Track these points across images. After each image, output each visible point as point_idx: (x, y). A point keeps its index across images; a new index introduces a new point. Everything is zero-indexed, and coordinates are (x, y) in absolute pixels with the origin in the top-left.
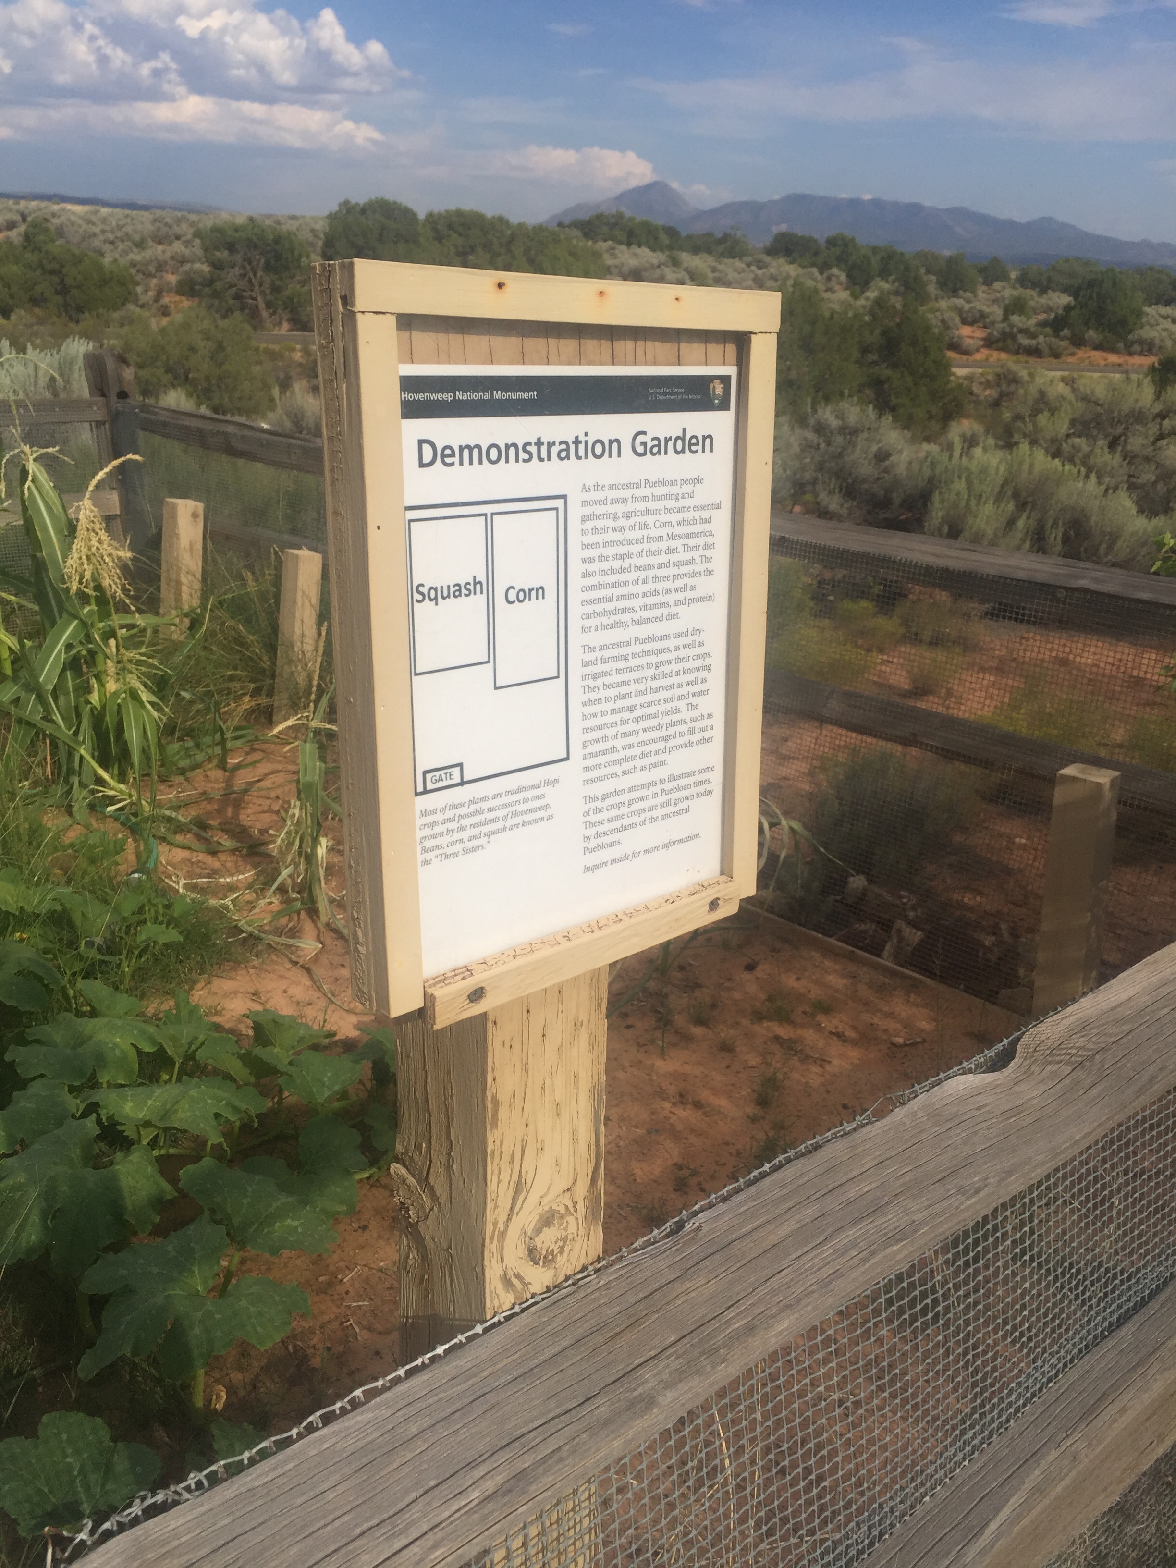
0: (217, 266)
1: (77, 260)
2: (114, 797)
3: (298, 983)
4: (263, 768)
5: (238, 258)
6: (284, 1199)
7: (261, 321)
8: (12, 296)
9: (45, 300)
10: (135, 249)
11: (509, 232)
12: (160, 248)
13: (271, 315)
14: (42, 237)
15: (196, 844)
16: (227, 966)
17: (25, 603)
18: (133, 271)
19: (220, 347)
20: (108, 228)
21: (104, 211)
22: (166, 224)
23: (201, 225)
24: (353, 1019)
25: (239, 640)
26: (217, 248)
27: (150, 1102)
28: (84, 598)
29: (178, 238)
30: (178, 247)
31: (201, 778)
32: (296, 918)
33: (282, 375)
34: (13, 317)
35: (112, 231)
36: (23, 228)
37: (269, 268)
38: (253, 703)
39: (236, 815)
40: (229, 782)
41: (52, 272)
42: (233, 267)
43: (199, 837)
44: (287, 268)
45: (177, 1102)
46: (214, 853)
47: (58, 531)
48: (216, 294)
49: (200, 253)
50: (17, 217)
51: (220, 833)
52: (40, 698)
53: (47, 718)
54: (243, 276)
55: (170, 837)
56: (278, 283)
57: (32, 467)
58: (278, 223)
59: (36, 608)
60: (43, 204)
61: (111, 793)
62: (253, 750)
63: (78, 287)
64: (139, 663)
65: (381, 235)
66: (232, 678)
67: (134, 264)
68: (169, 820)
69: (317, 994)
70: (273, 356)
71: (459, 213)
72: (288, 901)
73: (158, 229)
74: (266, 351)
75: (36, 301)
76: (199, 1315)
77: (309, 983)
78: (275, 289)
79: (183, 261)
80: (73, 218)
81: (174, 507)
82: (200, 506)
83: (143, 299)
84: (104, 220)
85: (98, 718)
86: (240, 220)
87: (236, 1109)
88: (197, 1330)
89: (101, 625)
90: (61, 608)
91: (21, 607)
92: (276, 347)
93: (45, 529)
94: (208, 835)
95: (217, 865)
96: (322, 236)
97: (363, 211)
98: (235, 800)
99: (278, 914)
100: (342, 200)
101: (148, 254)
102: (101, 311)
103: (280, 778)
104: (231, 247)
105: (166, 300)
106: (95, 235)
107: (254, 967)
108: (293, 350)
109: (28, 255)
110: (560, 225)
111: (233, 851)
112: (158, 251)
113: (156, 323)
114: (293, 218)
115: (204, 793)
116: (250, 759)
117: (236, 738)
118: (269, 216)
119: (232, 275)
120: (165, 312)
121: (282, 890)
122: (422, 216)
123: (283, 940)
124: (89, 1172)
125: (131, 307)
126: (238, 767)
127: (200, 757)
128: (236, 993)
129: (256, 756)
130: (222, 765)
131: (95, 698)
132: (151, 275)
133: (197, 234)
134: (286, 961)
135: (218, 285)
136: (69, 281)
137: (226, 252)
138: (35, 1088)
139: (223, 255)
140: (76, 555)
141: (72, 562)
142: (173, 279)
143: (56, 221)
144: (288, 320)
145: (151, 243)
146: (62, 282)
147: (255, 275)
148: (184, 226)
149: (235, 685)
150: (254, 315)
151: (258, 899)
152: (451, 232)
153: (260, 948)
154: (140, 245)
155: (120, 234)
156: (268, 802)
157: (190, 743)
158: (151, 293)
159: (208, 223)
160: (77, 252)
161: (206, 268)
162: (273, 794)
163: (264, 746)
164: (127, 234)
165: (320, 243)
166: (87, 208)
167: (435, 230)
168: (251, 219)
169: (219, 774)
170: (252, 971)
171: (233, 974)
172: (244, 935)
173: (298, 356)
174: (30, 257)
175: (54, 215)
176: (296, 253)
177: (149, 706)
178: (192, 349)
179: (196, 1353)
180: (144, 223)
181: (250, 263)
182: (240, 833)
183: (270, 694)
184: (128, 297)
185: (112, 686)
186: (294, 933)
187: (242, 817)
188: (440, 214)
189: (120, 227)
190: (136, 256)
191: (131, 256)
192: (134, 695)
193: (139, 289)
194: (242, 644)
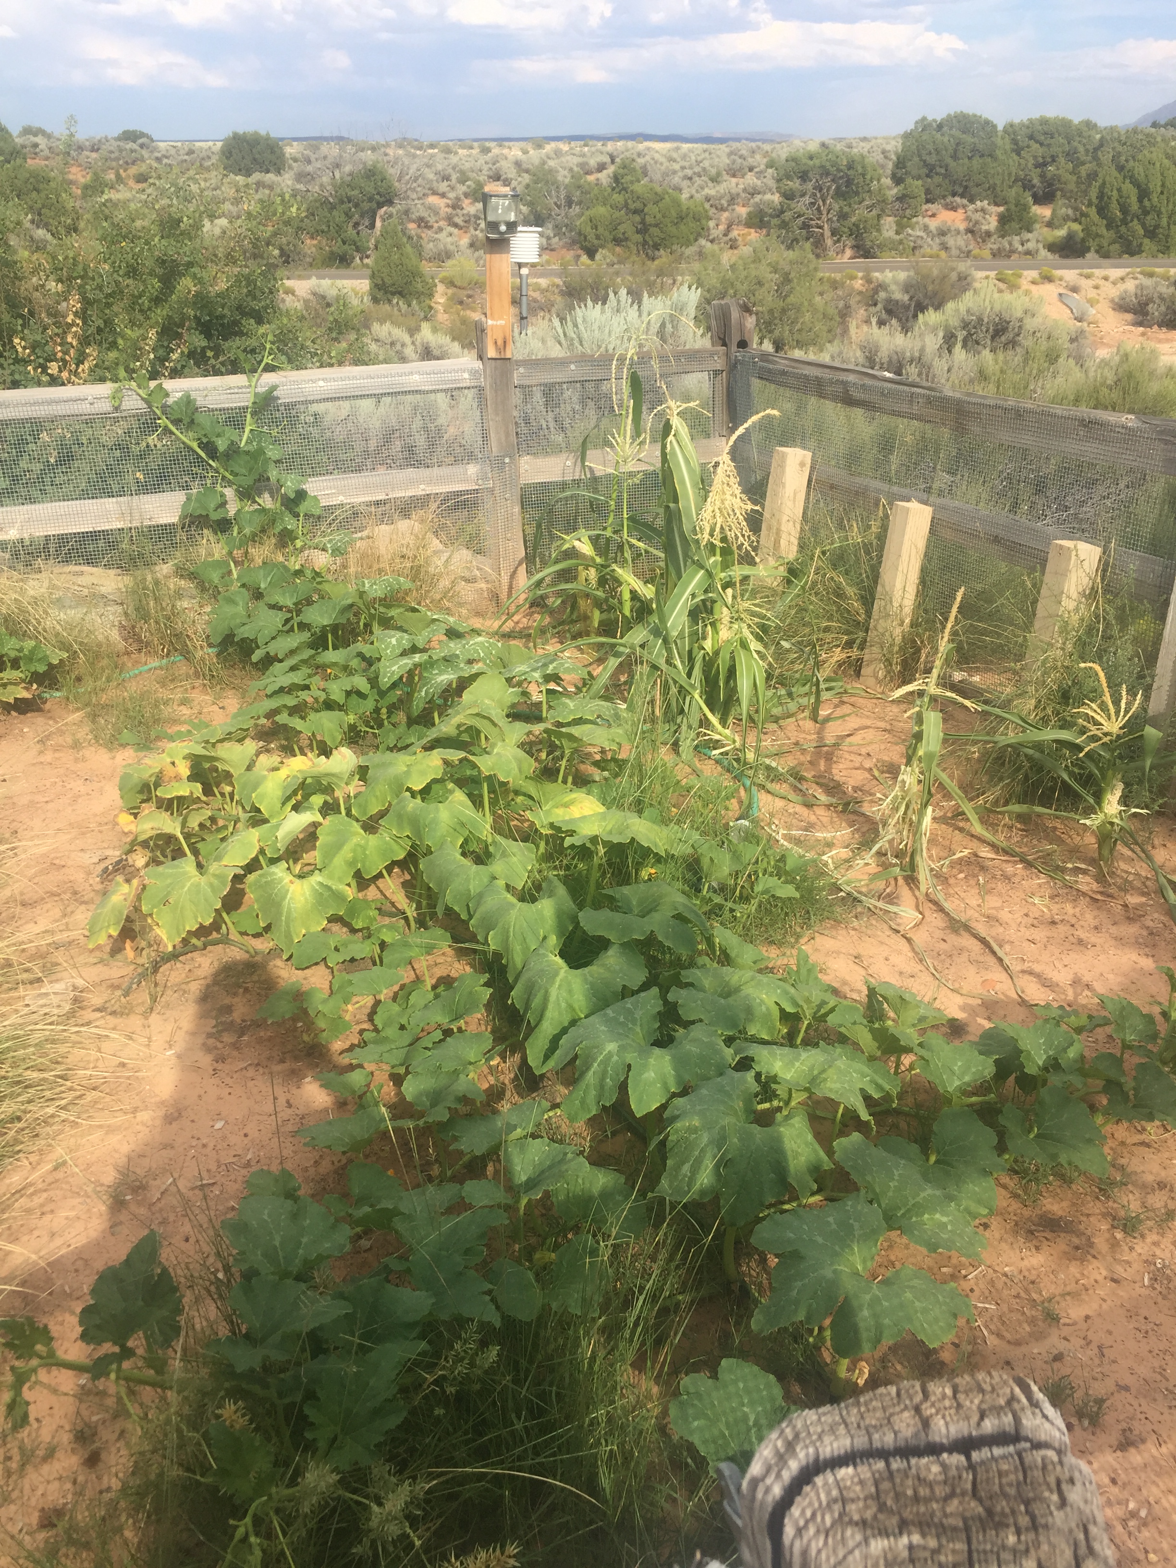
0: (789, 196)
1: (658, 199)
2: (718, 741)
3: (899, 953)
4: (853, 723)
5: (810, 186)
6: (928, 1192)
7: (825, 250)
8: (598, 237)
9: (627, 239)
10: (710, 184)
11: (1098, 136)
12: (734, 180)
13: (835, 242)
14: (629, 178)
15: (792, 796)
16: (829, 923)
17: (651, 549)
18: (707, 206)
19: (786, 279)
20: (687, 164)
21: (686, 146)
22: (741, 157)
23: (774, 155)
24: (959, 1000)
25: (839, 593)
26: (789, 177)
27: (797, 1064)
28: (712, 548)
29: (751, 169)
30: (751, 179)
31: (793, 727)
32: (893, 882)
33: (841, 304)
34: (598, 257)
35: (691, 168)
36: (611, 169)
37: (839, 194)
38: (844, 656)
39: (829, 770)
40: (820, 732)
41: (635, 212)
42: (803, 195)
43: (796, 789)
44: (857, 193)
45: (824, 1071)
46: (809, 806)
47: (695, 485)
48: (784, 225)
49: (772, 184)
50: (607, 159)
51: (814, 786)
52: (666, 641)
53: (669, 662)
54: (813, 204)
55: (769, 786)
56: (846, 209)
57: (676, 422)
58: (850, 147)
59: (663, 555)
60: (630, 144)
61: (717, 737)
62: (843, 703)
63: (656, 225)
64: (753, 614)
65: (955, 151)
66: (827, 629)
67: (708, 199)
68: (768, 768)
69: (920, 967)
70: (835, 285)
71: (1044, 121)
72: (886, 866)
73: (734, 162)
74: (829, 279)
75: (617, 241)
76: (868, 1297)
77: (911, 954)
78: (843, 216)
79: (753, 192)
80: (657, 156)
81: (784, 456)
82: (809, 455)
83: (714, 233)
84: (684, 157)
85: (709, 664)
86: (813, 147)
87: (879, 1087)
88: (866, 1313)
89: (723, 575)
90: (686, 556)
91: (646, 552)
92: (838, 276)
93: (683, 482)
94: (804, 786)
95: (813, 818)
96: (894, 157)
97: (940, 127)
98: (827, 753)
99: (874, 877)
100: (919, 117)
101: (722, 188)
102: (674, 247)
103: (870, 734)
104: (804, 177)
105: (734, 233)
106: (675, 172)
107: (854, 929)
108: (853, 278)
109: (615, 196)
110: (1155, 125)
111: (828, 806)
112: (731, 184)
113: (727, 258)
114: (864, 139)
115: (797, 744)
116: (839, 712)
117: (827, 689)
118: (840, 140)
119: (801, 205)
120: (733, 245)
121: (880, 854)
122: (1000, 128)
123: (880, 904)
124: (756, 1129)
125: (702, 242)
126: (828, 719)
127: (792, 706)
128: (838, 953)
129: (846, 709)
130: (814, 718)
131: (708, 645)
132: (723, 209)
133: (770, 165)
134: (885, 927)
135: (788, 215)
136: (649, 220)
137: (798, 181)
138: (697, 1032)
139: (795, 184)
140: (710, 509)
141: (706, 514)
142: (743, 211)
143: (641, 161)
144: (853, 247)
145: (726, 177)
146: (643, 222)
147: (824, 201)
148: (758, 157)
149: (829, 637)
150: (819, 244)
151: (854, 858)
152: (1032, 142)
153: (859, 909)
154: (715, 180)
155: (697, 169)
156: (860, 759)
157: (782, 692)
158: (722, 228)
159: (783, 153)
160: (659, 190)
161: (776, 198)
162: (864, 751)
163: (853, 699)
164: (704, 169)
165: (890, 165)
166: (668, 145)
167: (1015, 142)
168: (823, 145)
169: (809, 725)
170: (852, 932)
171: (834, 933)
172: (842, 894)
173: (858, 284)
174: (618, 198)
175: (639, 155)
176: (868, 177)
177: (755, 656)
178: (760, 283)
179: (864, 1335)
180: (721, 155)
181: (820, 190)
182: (833, 788)
183: (862, 648)
184: (702, 232)
185: (724, 634)
186: (891, 899)
187: (834, 771)
188: (1022, 124)
189: (698, 163)
190: (711, 191)
191: (707, 191)
192: (744, 645)
193: (711, 224)
194: (838, 596)
